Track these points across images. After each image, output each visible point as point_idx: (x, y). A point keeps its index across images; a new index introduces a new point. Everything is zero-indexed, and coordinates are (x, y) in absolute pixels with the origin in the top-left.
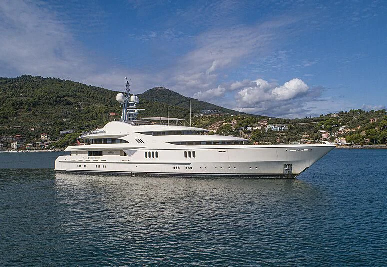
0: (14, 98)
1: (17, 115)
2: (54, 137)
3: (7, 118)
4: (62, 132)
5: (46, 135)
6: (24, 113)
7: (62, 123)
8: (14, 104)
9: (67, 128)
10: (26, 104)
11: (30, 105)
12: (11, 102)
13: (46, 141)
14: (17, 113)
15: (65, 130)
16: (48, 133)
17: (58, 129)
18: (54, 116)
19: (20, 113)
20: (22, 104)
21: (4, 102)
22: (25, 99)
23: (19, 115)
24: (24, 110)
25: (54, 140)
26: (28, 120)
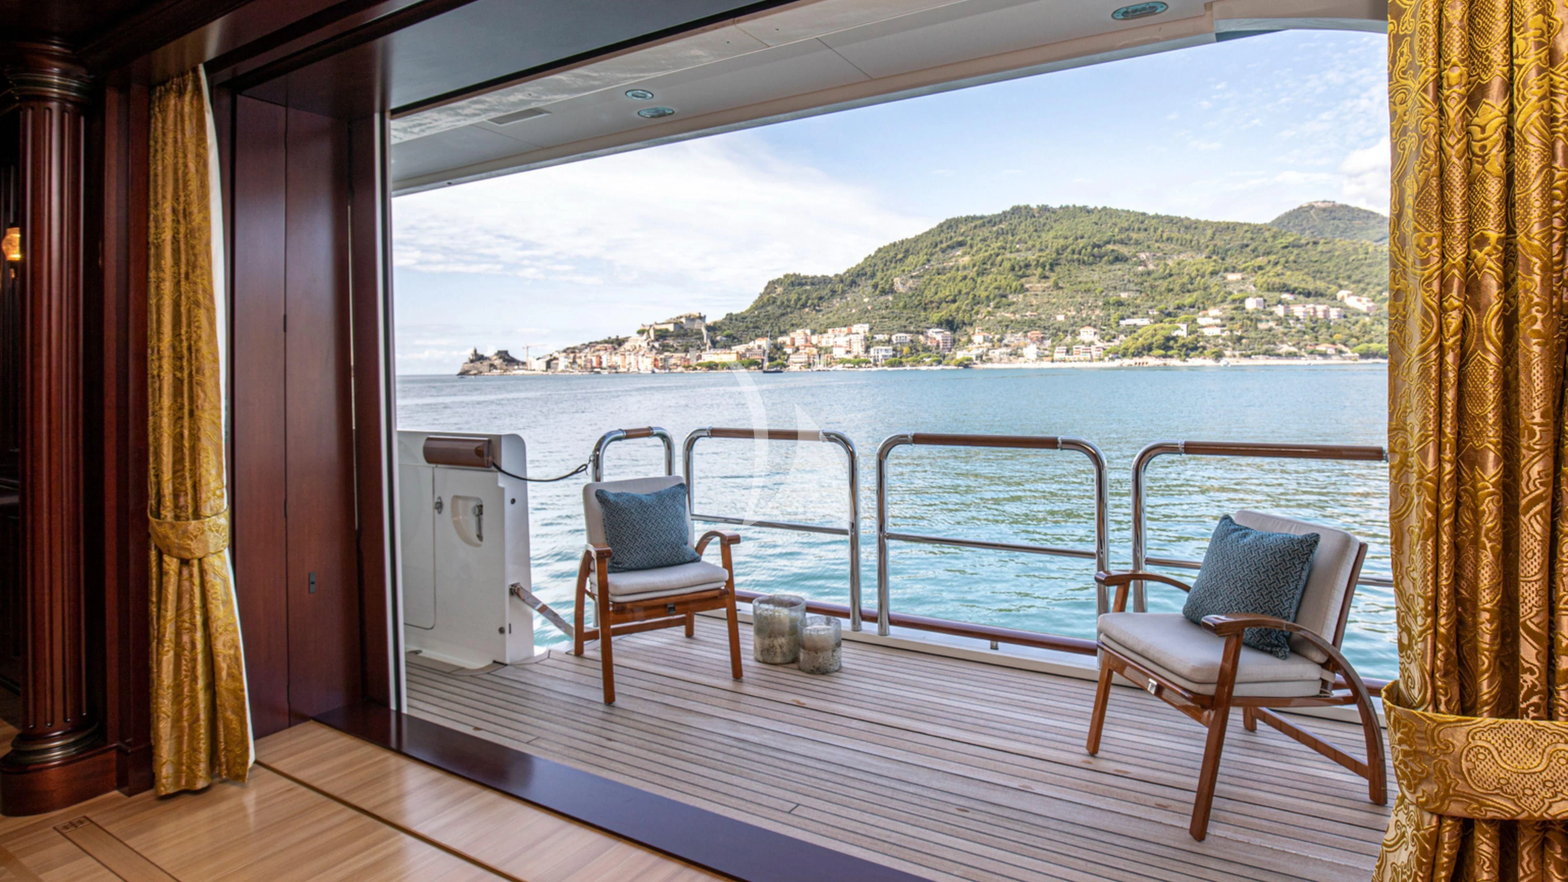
0: (1008, 255)
1: (1022, 290)
2: (1107, 334)
3: (1005, 296)
4: (1123, 323)
5: (1092, 330)
6: (1034, 284)
7: (1120, 304)
8: (1013, 269)
9: (1133, 313)
10: (1037, 265)
11: (1044, 267)
12: (1007, 265)
13: (1091, 343)
14: (1022, 286)
15: (1129, 317)
16: (1095, 327)
17: (1114, 316)
18: (1100, 289)
19: (1027, 286)
20: (1027, 266)
21: (992, 264)
22: (1031, 257)
23: (1027, 290)
24: (1034, 279)
25: (1109, 341)
26: (1046, 300)
